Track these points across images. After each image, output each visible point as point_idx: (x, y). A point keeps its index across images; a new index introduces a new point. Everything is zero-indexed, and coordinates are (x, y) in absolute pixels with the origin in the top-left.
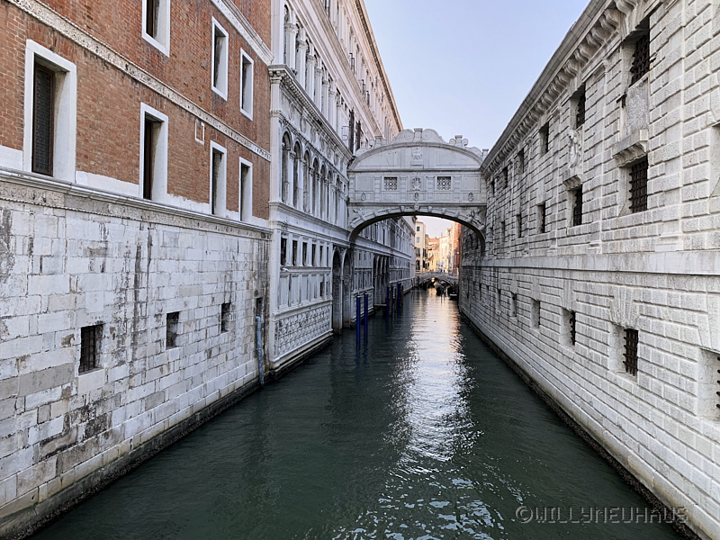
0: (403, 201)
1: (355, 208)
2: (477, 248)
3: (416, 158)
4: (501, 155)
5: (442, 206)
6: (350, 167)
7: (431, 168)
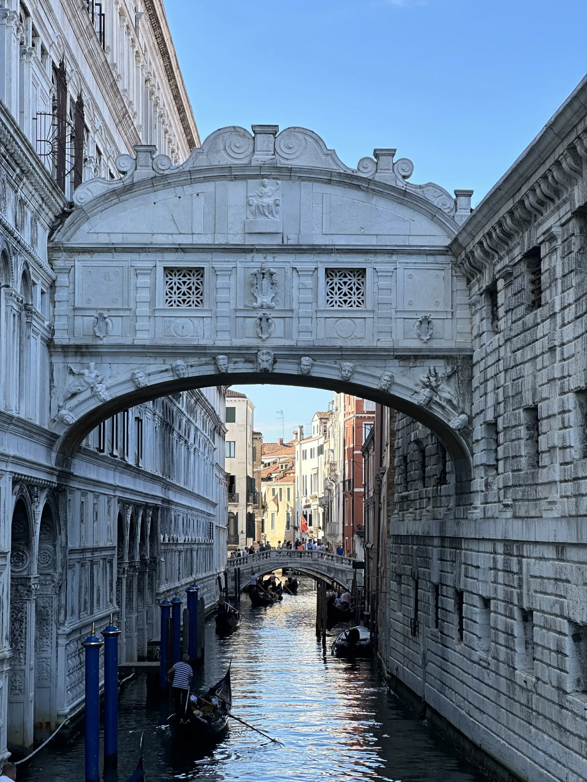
0: (224, 340)
1: (73, 362)
2: (442, 480)
3: (260, 211)
4: (518, 213)
5: (343, 358)
6: (57, 237)
7: (305, 241)
